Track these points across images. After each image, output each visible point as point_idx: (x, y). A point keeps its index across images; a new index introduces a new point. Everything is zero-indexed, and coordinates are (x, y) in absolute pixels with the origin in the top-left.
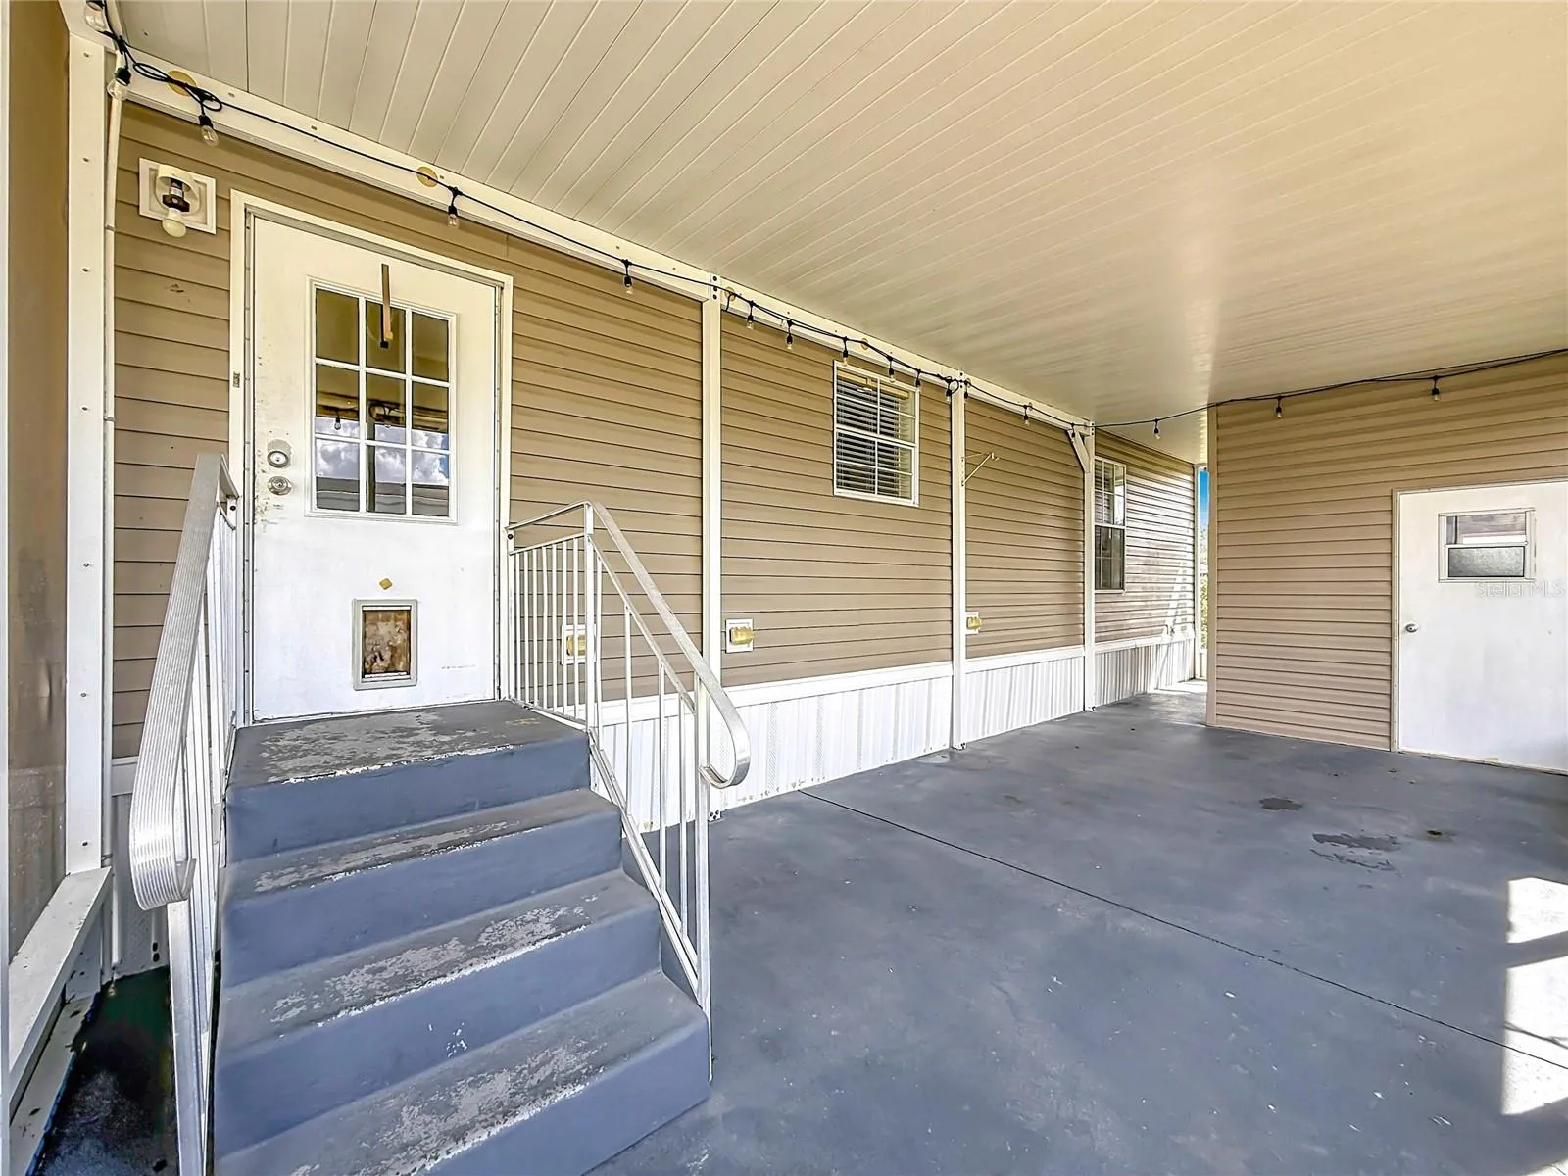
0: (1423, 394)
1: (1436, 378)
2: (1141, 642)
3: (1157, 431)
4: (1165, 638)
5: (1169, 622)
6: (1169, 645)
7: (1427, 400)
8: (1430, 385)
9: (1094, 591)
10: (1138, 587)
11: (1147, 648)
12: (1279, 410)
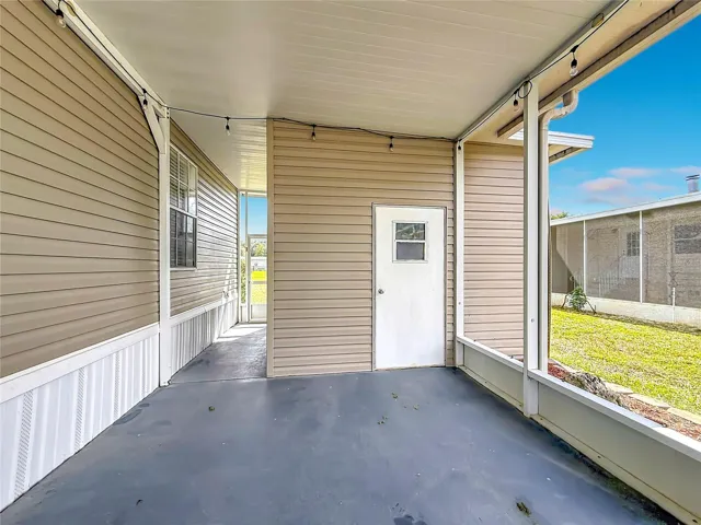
0: (384, 145)
1: (392, 137)
2: (208, 308)
3: (228, 127)
4: (224, 301)
5: (225, 289)
6: (226, 305)
7: (385, 150)
8: (388, 141)
9: (169, 269)
10: (206, 265)
11: (213, 311)
12: (313, 134)
